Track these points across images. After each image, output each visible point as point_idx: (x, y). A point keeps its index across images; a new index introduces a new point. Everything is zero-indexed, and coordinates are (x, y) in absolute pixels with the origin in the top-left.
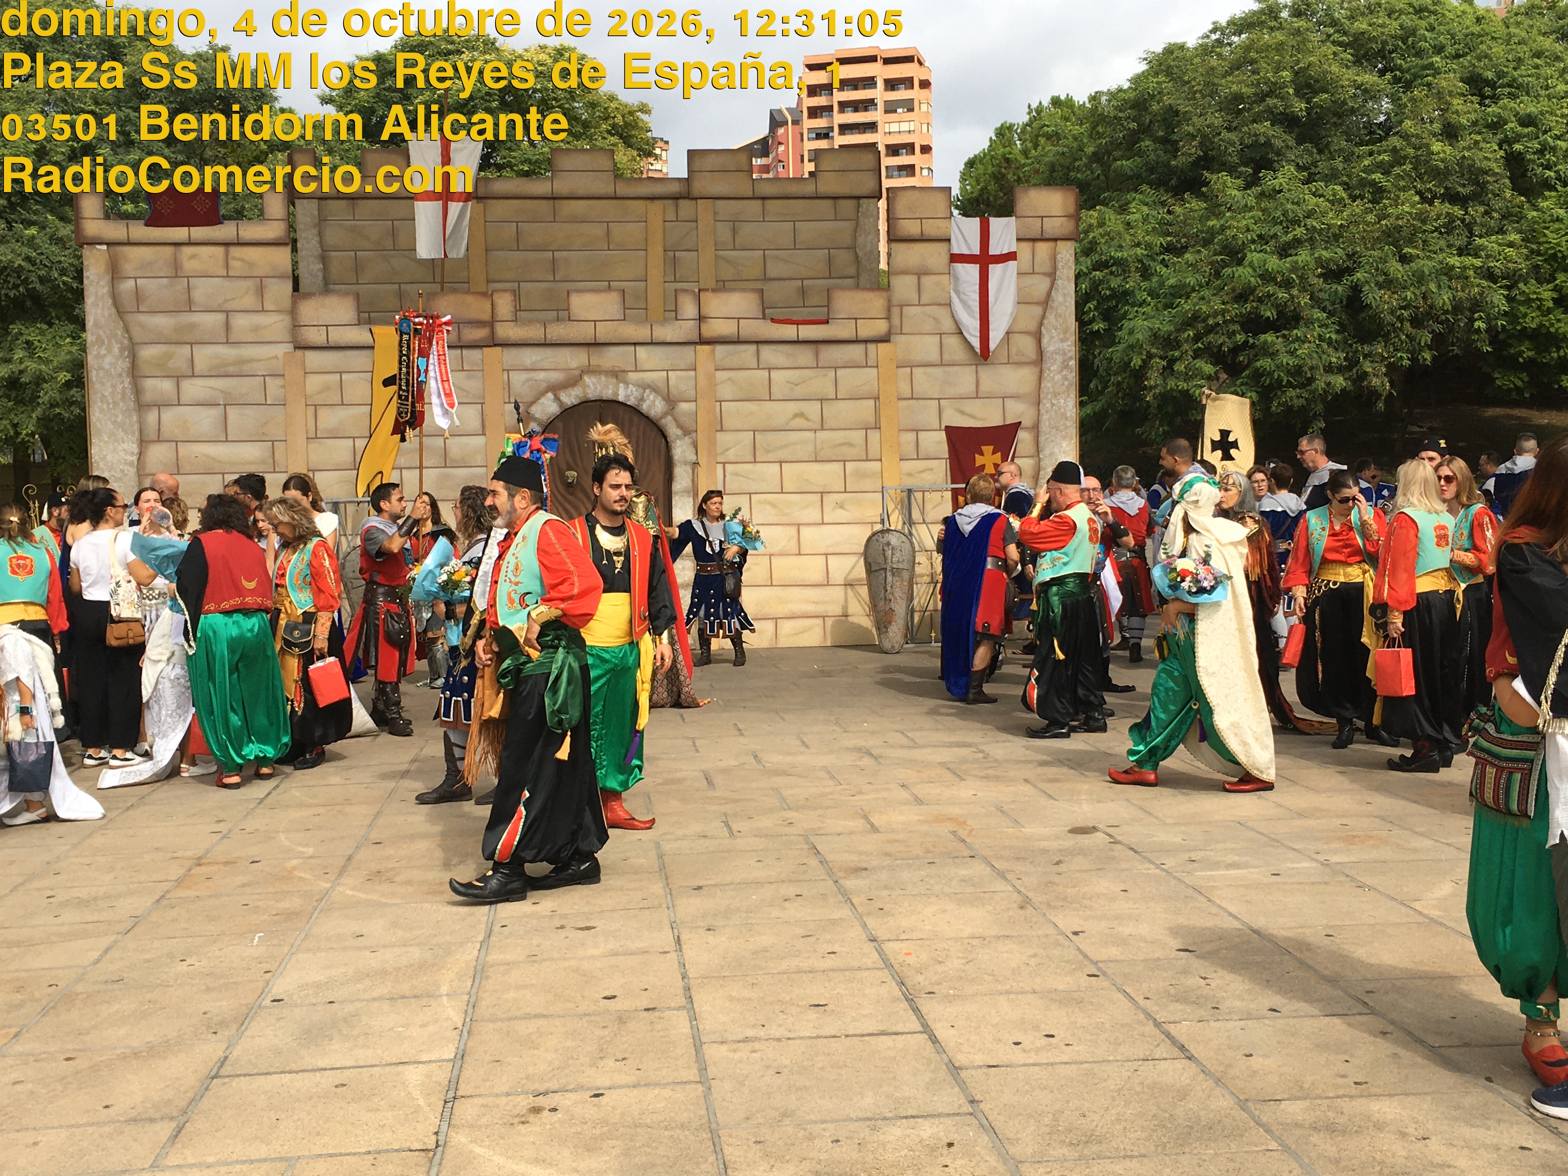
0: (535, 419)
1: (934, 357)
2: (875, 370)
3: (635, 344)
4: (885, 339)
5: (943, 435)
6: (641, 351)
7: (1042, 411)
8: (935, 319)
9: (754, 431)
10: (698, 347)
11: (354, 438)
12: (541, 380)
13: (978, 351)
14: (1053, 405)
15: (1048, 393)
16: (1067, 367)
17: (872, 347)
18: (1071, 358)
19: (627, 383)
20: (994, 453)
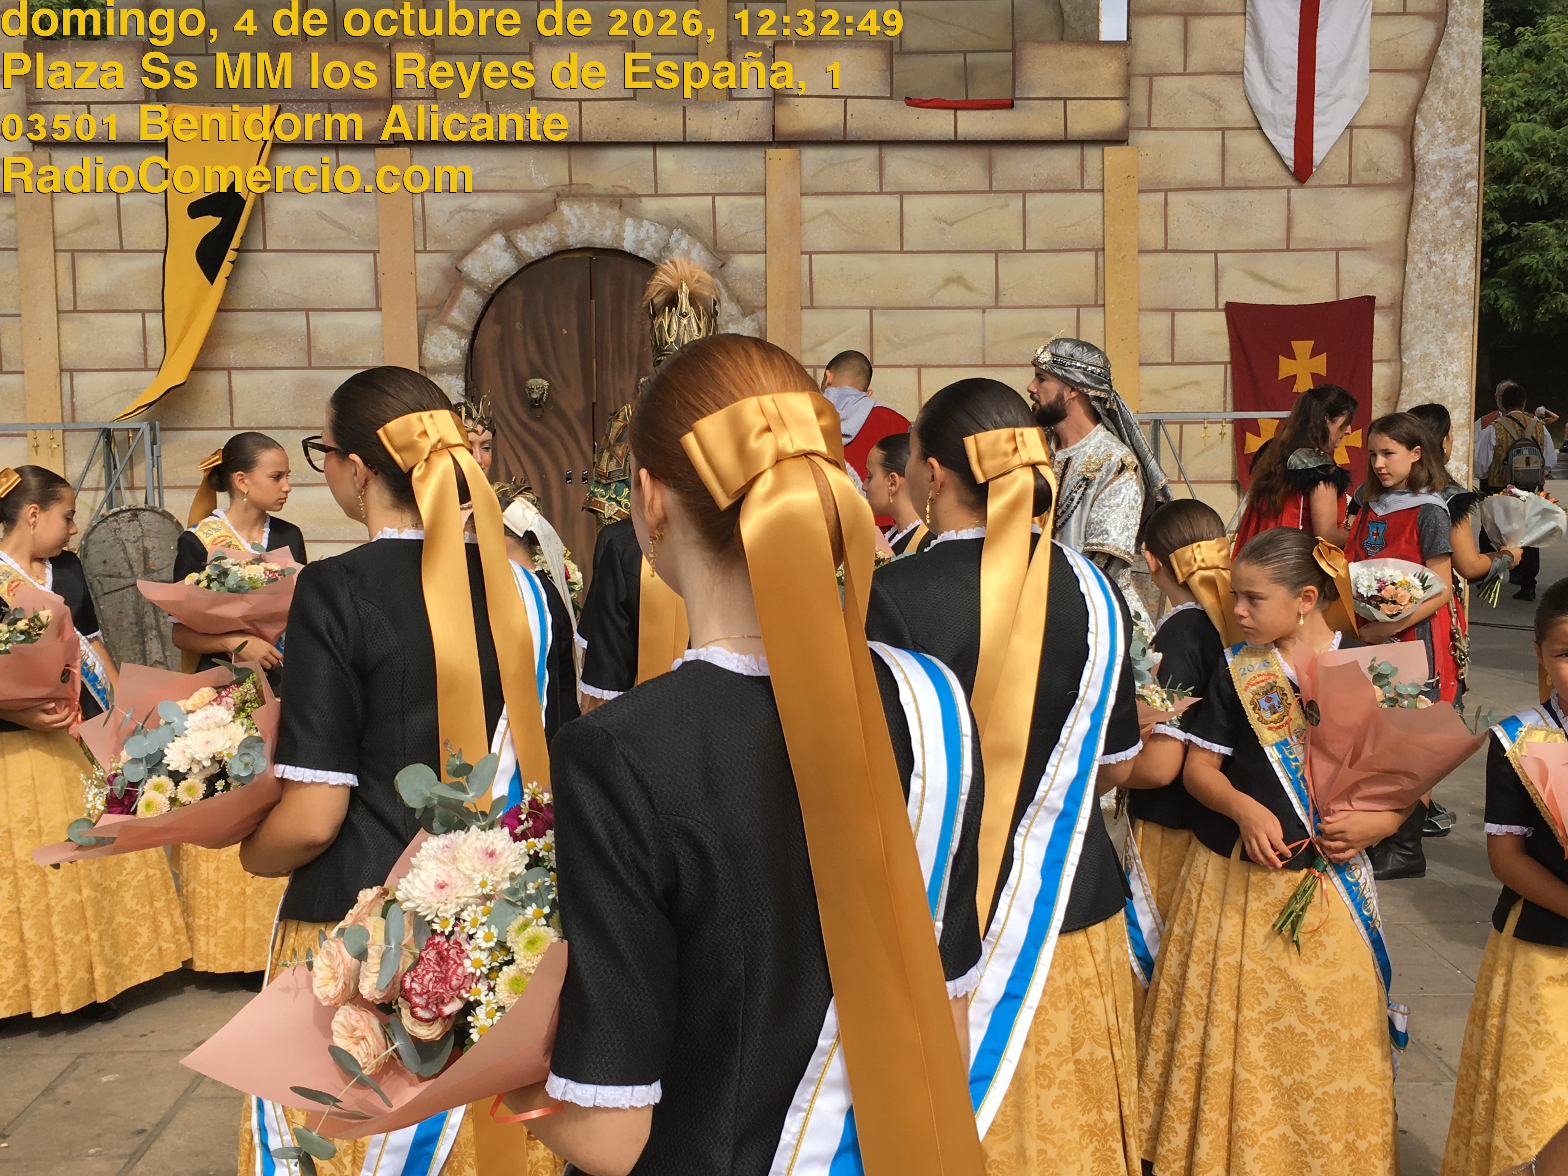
0: (471, 283)
1: (1210, 172)
2: (1097, 197)
3: (655, 145)
4: (1118, 139)
5: (1221, 319)
6: (667, 159)
7: (1411, 275)
8: (1213, 100)
9: (871, 309)
10: (772, 152)
11: (143, 312)
12: (482, 212)
13: (1291, 163)
14: (1431, 264)
15: (1423, 242)
16: (1461, 192)
17: (1093, 154)
18: (1469, 176)
19: (639, 218)
20: (1314, 353)
